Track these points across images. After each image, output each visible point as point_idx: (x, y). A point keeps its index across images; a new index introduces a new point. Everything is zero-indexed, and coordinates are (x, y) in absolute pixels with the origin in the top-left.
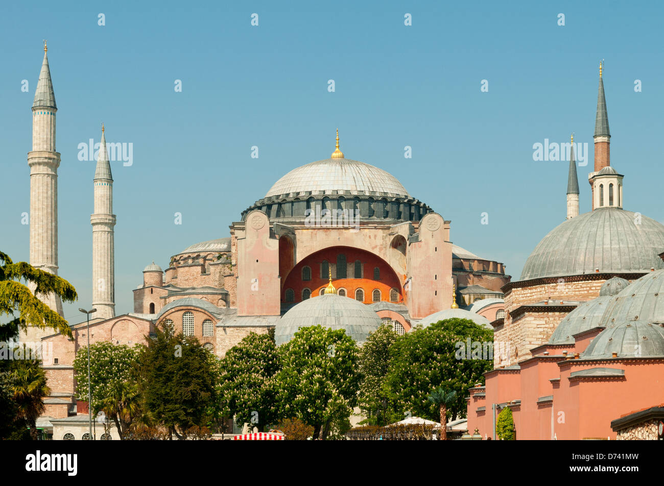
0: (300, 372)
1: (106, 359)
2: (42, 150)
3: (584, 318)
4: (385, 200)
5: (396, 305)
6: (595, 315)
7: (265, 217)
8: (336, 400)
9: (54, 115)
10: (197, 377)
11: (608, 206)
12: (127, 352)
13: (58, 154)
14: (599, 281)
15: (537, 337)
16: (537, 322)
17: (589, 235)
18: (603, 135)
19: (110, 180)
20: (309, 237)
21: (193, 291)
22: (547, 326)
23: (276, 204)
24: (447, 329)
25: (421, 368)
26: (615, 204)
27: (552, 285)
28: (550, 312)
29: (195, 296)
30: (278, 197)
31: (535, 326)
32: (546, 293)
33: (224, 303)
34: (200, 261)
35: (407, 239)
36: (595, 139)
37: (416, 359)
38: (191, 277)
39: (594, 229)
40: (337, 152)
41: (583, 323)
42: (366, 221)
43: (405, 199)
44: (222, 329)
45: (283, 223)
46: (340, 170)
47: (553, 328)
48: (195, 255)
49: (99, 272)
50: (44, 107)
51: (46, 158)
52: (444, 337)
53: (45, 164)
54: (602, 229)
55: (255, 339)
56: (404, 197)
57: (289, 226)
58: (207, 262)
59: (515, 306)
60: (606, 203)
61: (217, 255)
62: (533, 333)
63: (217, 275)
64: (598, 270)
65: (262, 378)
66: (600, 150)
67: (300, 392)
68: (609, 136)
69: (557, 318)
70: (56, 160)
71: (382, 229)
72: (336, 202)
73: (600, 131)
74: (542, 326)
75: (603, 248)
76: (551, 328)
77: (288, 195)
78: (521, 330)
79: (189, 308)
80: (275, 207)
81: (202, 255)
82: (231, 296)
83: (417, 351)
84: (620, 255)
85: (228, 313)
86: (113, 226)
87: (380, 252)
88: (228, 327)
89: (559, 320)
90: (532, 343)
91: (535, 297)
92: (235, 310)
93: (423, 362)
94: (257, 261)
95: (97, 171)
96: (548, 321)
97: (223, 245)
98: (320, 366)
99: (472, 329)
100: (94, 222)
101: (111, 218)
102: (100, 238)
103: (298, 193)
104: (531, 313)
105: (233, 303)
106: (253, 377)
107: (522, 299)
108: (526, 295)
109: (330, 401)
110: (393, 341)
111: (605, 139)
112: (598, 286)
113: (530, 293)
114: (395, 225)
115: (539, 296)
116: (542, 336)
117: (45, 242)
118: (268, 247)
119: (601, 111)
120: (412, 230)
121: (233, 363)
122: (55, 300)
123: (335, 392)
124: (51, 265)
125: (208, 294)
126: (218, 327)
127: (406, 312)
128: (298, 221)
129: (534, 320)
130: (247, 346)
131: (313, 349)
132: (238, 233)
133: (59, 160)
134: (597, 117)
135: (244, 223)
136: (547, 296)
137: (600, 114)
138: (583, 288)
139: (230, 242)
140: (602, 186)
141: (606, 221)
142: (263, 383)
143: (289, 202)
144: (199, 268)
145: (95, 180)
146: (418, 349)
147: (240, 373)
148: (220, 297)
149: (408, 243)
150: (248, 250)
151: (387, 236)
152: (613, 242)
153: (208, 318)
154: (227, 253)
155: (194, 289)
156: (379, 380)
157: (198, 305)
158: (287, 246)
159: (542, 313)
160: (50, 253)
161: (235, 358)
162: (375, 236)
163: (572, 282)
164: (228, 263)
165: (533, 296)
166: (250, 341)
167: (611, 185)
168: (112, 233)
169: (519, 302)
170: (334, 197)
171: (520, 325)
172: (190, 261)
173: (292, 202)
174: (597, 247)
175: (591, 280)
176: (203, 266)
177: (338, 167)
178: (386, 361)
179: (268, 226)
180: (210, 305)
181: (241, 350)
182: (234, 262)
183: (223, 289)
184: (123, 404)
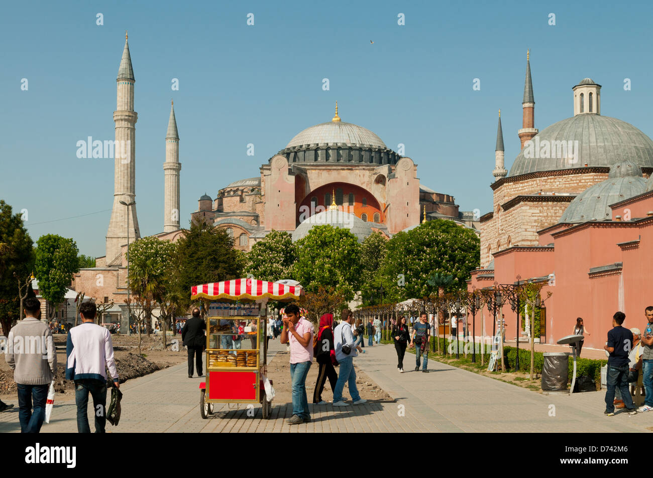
0: (313, 262)
1: (152, 251)
2: (124, 110)
3: (599, 198)
4: (370, 150)
5: (378, 224)
6: (610, 194)
7: (285, 159)
8: (342, 286)
9: (133, 85)
10: (224, 262)
11: (588, 112)
12: (170, 245)
13: (136, 114)
14: (588, 174)
15: (532, 225)
16: (532, 211)
17: (576, 135)
18: (530, 102)
19: (177, 138)
20: (317, 175)
21: (234, 214)
22: (541, 214)
23: (292, 152)
24: (434, 228)
25: (414, 259)
26: (594, 111)
27: (543, 178)
28: (544, 201)
29: (235, 217)
30: (294, 148)
31: (530, 214)
32: (537, 185)
33: (256, 222)
34: (239, 193)
35: (386, 177)
36: (524, 105)
37: (409, 252)
38: (233, 205)
39: (580, 130)
40: (336, 117)
41: (598, 202)
42: (357, 164)
43: (384, 150)
44: (253, 239)
45: (298, 165)
46: (339, 129)
47: (547, 216)
48: (235, 189)
49: (169, 203)
50: (126, 79)
51: (126, 116)
52: (433, 234)
53: (125, 120)
54: (587, 130)
55: (276, 235)
56: (383, 148)
57: (303, 167)
58: (244, 194)
59: (507, 199)
60: (586, 110)
61: (251, 189)
62: (529, 221)
63: (251, 203)
64: (587, 164)
65: (281, 267)
66: (527, 112)
67: (314, 278)
68: (534, 103)
69: (550, 208)
70: (134, 118)
71: (369, 170)
72: (336, 151)
73: (527, 99)
74: (537, 215)
75: (589, 146)
76: (544, 217)
77: (301, 146)
78: (516, 219)
79: (230, 225)
80: (292, 155)
81: (240, 188)
82: (261, 217)
83: (410, 246)
84: (605, 151)
85: (258, 229)
86: (179, 171)
87: (367, 186)
88: (258, 238)
89: (552, 209)
90: (528, 230)
91: (526, 190)
92: (264, 227)
93: (416, 255)
94: (279, 191)
95: (168, 132)
96: (542, 210)
97: (255, 182)
98: (329, 257)
99: (454, 228)
100: (166, 168)
101: (177, 165)
102: (169, 179)
103: (309, 145)
104: (526, 202)
105: (262, 222)
106: (274, 266)
107: (513, 193)
108: (517, 189)
109: (337, 286)
110: (382, 244)
111: (531, 105)
112: (587, 179)
113: (522, 187)
114: (378, 167)
115: (531, 189)
116: (536, 224)
117: (126, 177)
118: (287, 181)
119: (528, 84)
120: (390, 171)
121: (259, 255)
122: (132, 219)
123: (341, 279)
124: (130, 194)
125: (244, 216)
126: (251, 238)
127: (386, 229)
128: (308, 164)
129: (530, 209)
130: (269, 241)
131: (324, 244)
132: (266, 172)
133: (136, 118)
134: (525, 89)
135: (269, 165)
136: (539, 188)
137: (527, 87)
138: (573, 181)
139: (260, 180)
140: (582, 95)
141: (590, 123)
142: (282, 271)
143: (302, 151)
144: (238, 198)
145: (167, 139)
146: (411, 244)
147: (264, 263)
148: (253, 218)
149: (387, 179)
150: (272, 183)
151: (372, 175)
152: (598, 141)
153: (243, 232)
154: (258, 187)
155: (234, 212)
156: (372, 274)
157: (237, 223)
158: (301, 181)
159: (537, 203)
160: (129, 185)
161: (260, 251)
162: (364, 175)
163: (562, 175)
164: (259, 194)
165: (525, 189)
166: (272, 237)
167: (591, 94)
168: (178, 176)
169: (511, 195)
170: (335, 147)
171: (514, 215)
172: (232, 193)
173: (305, 151)
174: (584, 145)
175: (581, 173)
176: (241, 196)
177: (337, 127)
178: (376, 259)
179: (287, 168)
180: (245, 224)
181: (265, 245)
182: (263, 194)
183: (255, 213)
184: (146, 282)
